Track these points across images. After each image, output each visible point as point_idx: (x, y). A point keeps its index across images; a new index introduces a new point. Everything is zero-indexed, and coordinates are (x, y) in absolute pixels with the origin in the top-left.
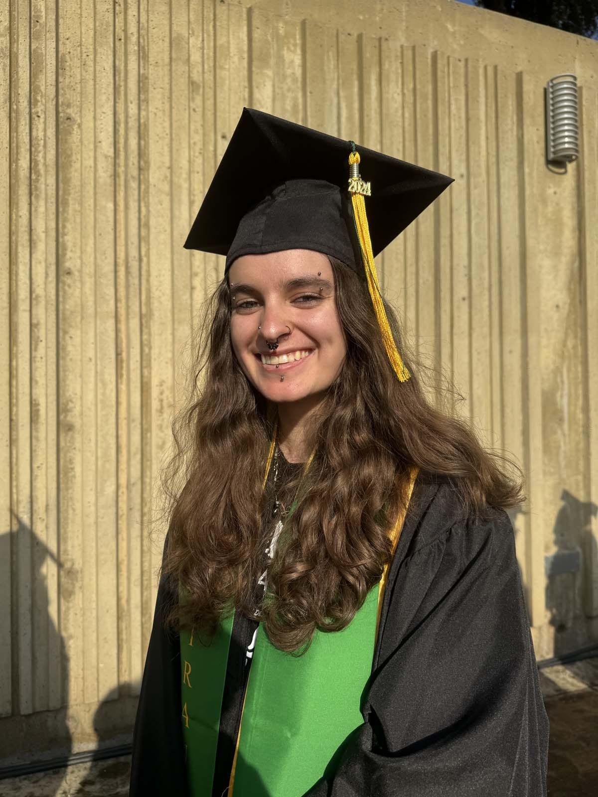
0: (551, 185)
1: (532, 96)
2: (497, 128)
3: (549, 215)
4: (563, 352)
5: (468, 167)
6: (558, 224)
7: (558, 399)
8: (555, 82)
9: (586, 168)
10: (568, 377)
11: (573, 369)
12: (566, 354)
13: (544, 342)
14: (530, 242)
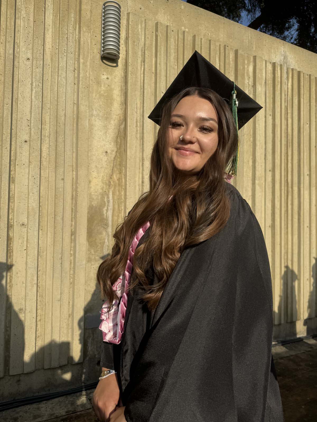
0: (105, 73)
1: (89, 13)
2: (59, 31)
3: (102, 92)
4: (110, 182)
5: (33, 53)
6: (109, 99)
7: (105, 212)
8: (106, 5)
9: (130, 64)
10: (113, 197)
11: (117, 193)
12: (112, 183)
13: (95, 174)
14: (82, 108)
